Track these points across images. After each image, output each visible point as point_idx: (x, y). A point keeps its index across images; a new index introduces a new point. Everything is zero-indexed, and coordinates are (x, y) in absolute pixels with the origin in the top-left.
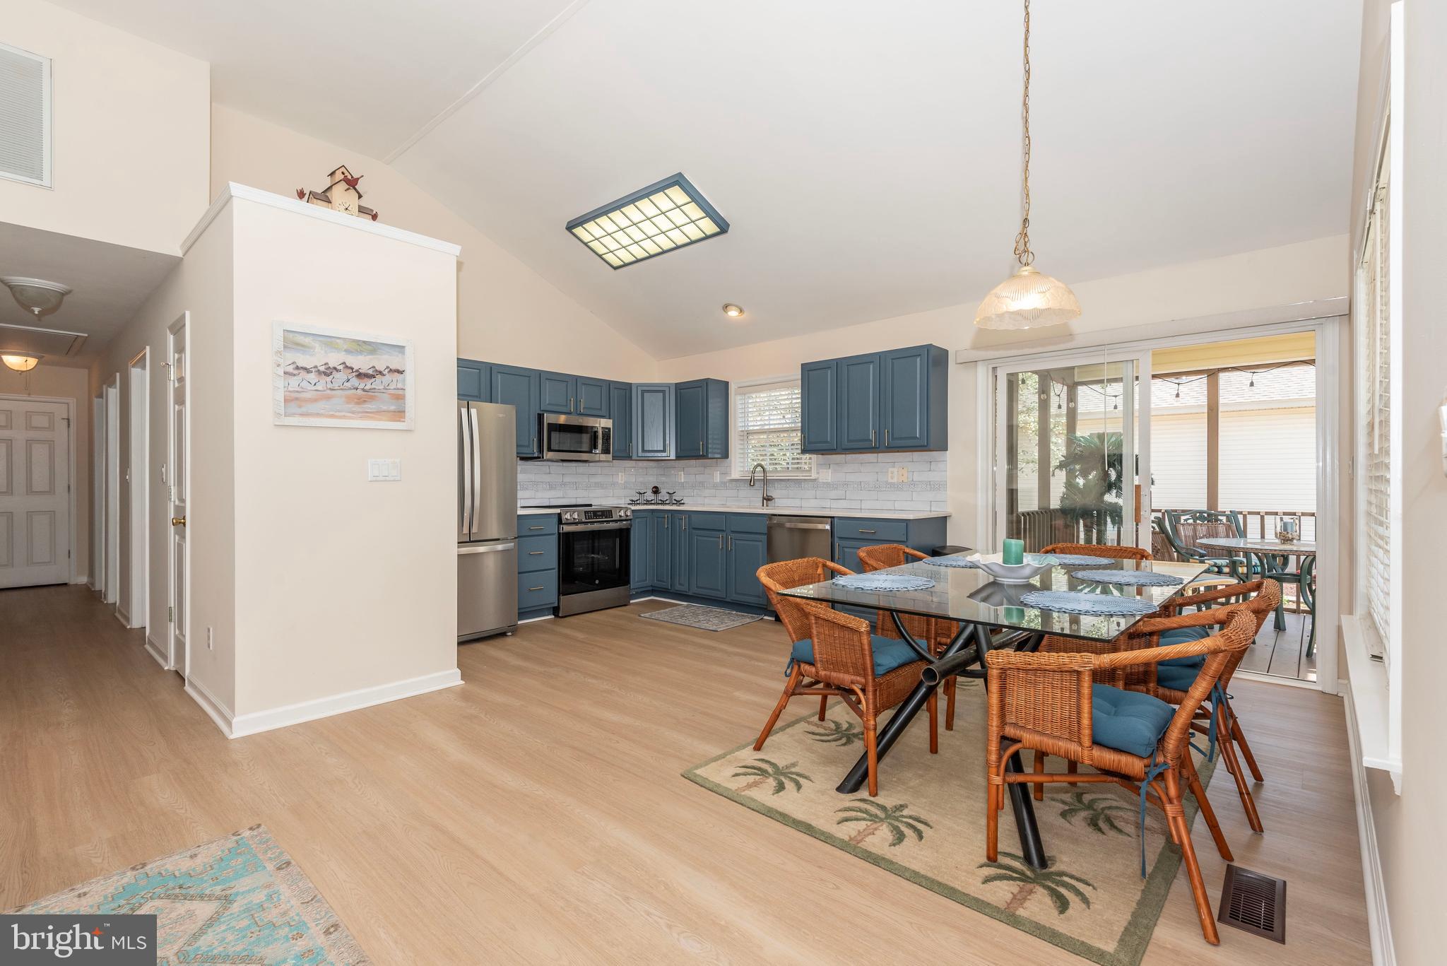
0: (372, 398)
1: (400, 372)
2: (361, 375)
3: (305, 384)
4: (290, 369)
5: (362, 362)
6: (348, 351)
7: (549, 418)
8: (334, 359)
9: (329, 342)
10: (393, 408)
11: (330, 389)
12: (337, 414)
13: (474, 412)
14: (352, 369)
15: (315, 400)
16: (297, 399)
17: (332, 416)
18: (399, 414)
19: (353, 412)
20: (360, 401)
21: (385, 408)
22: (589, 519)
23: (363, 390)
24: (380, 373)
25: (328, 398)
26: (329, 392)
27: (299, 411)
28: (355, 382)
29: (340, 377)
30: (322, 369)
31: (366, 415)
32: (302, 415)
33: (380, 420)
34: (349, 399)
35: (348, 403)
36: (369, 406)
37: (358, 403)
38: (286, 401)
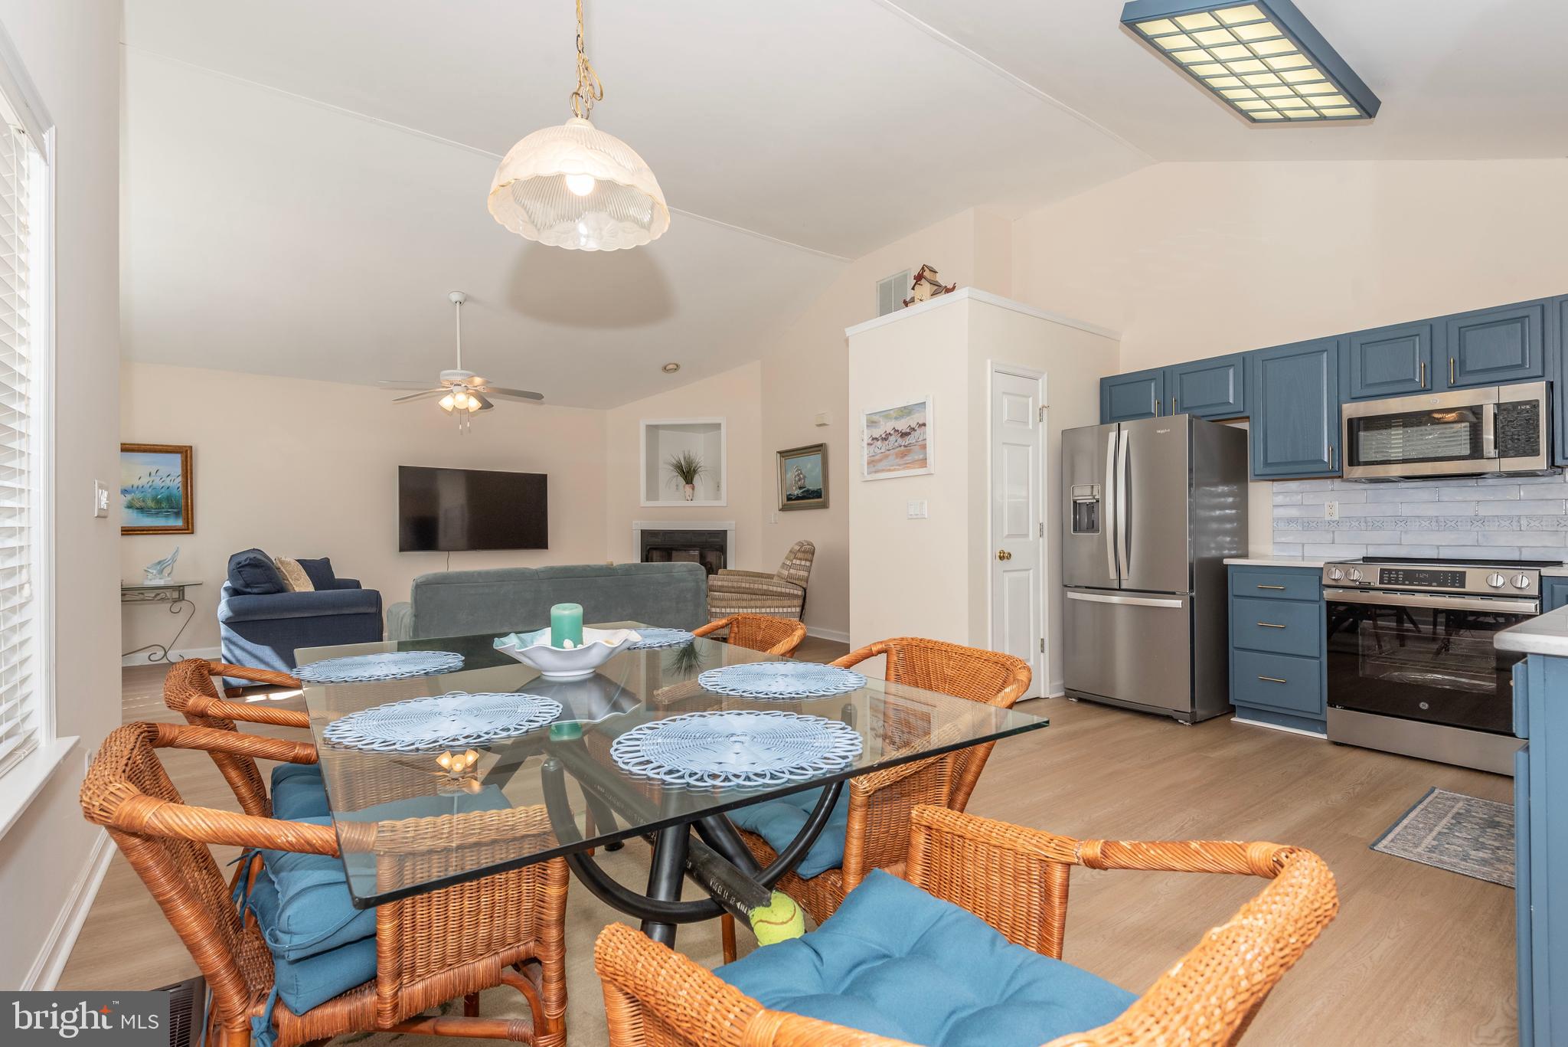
0: (909, 451)
1: (924, 425)
2: (904, 435)
3: (877, 450)
4: (870, 441)
5: (902, 425)
6: (896, 418)
7: (1351, 410)
8: (888, 426)
9: (886, 415)
10: (921, 457)
11: (888, 450)
12: (892, 468)
13: (1124, 434)
14: (898, 431)
15: (880, 460)
16: (873, 461)
17: (889, 470)
18: (923, 462)
19: (899, 465)
20: (903, 455)
21: (916, 457)
22: (1389, 583)
23: (905, 446)
24: (914, 429)
25: (887, 457)
26: (888, 452)
27: (874, 469)
28: (900, 440)
29: (892, 439)
30: (883, 436)
31: (907, 466)
32: (876, 472)
33: (915, 468)
34: (897, 455)
35: (897, 458)
36: (908, 459)
37: (902, 457)
38: (868, 464)
